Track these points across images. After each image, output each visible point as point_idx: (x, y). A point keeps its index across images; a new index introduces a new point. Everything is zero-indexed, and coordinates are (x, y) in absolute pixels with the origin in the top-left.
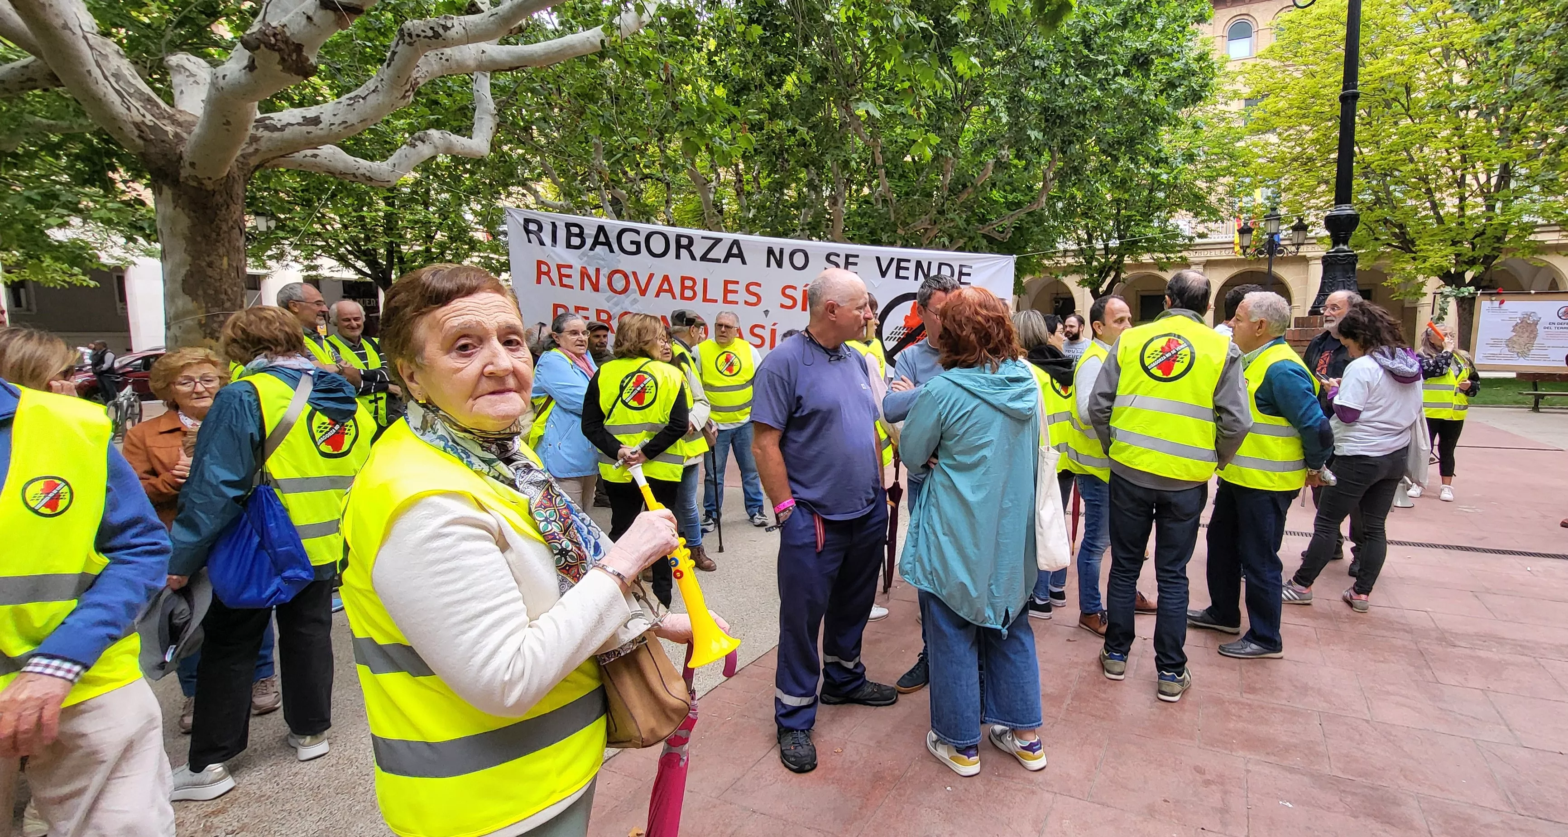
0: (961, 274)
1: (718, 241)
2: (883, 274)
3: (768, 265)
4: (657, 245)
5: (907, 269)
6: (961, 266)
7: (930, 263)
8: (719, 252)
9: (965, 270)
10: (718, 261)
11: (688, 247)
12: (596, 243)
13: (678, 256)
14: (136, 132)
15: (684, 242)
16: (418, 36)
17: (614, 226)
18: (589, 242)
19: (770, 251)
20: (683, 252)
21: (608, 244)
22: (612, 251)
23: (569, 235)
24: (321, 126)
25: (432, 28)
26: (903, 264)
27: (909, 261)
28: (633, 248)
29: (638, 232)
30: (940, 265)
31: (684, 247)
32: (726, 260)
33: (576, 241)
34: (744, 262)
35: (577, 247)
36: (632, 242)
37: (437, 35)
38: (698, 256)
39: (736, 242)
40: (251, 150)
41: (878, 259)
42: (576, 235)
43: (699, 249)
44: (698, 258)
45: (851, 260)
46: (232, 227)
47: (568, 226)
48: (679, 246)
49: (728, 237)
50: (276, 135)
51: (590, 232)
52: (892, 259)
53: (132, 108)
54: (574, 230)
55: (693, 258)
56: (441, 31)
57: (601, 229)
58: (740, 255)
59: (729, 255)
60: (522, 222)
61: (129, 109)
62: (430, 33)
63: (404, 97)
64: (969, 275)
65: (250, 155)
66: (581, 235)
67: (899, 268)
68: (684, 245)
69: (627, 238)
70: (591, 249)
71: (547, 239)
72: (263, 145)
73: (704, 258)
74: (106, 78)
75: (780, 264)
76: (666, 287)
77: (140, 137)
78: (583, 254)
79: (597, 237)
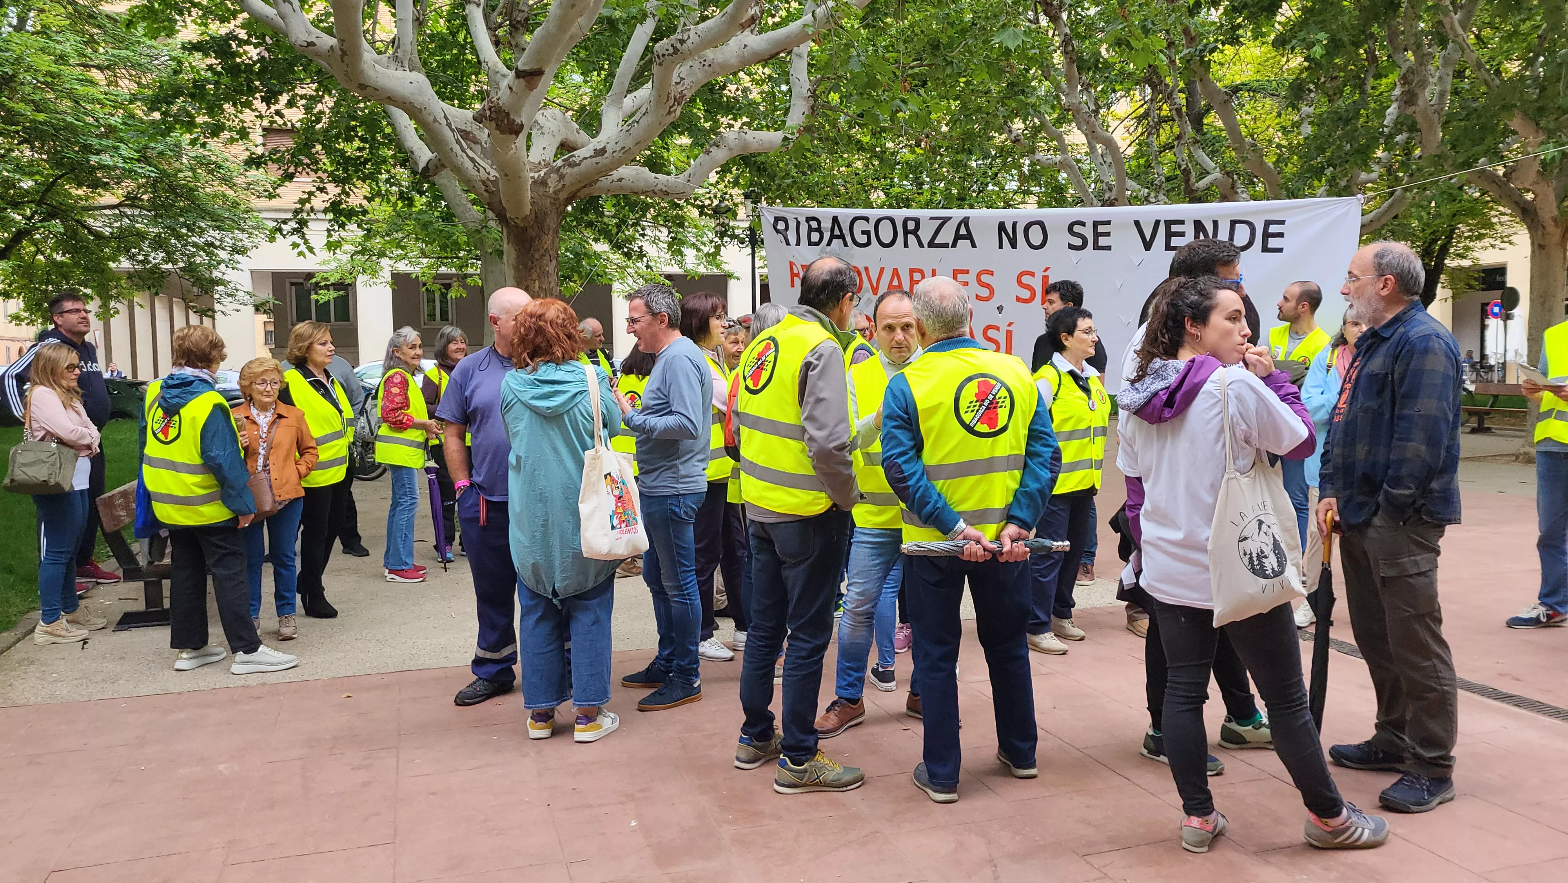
0: (1267, 235)
1: (945, 220)
2: (1148, 246)
3: (1001, 247)
4: (886, 234)
5: (1182, 234)
6: (1268, 223)
7: (1215, 223)
8: (946, 236)
9: (1273, 229)
10: (945, 246)
11: (915, 232)
12: (833, 237)
13: (906, 245)
14: (483, 188)
15: (911, 225)
16: (664, 55)
17: (847, 216)
18: (827, 236)
19: (1002, 227)
20: (911, 238)
21: (842, 237)
22: (846, 245)
23: (810, 230)
24: (606, 155)
25: (672, 45)
26: (1174, 228)
27: (1182, 222)
28: (863, 239)
29: (867, 219)
30: (1233, 223)
31: (911, 232)
32: (954, 245)
33: (815, 237)
34: (974, 245)
35: (817, 244)
36: (863, 232)
37: (676, 51)
38: (925, 242)
39: (965, 221)
40: (560, 186)
41: (1137, 223)
42: (817, 230)
43: (926, 235)
44: (926, 245)
45: (1101, 229)
46: (544, 255)
47: (808, 220)
48: (906, 232)
49: (957, 214)
50: (576, 169)
51: (826, 224)
52: (1157, 223)
53: (481, 169)
54: (814, 224)
55: (921, 245)
56: (678, 46)
57: (835, 220)
58: (969, 236)
59: (958, 237)
60: (772, 221)
61: (478, 171)
62: (671, 50)
63: (669, 113)
64: (1281, 235)
65: (559, 191)
66: (819, 230)
67: (1169, 235)
68: (911, 229)
69: (859, 226)
70: (829, 244)
71: (792, 239)
72: (567, 181)
73: (932, 244)
74: (463, 151)
75: (1014, 245)
76: (895, 283)
77: (486, 190)
78: (822, 251)
79: (832, 230)
